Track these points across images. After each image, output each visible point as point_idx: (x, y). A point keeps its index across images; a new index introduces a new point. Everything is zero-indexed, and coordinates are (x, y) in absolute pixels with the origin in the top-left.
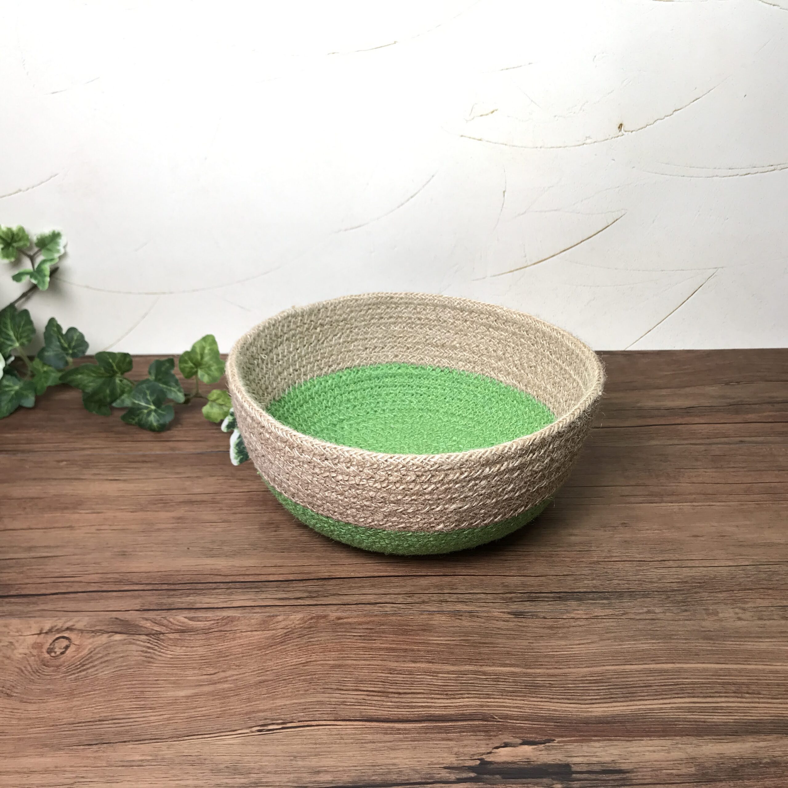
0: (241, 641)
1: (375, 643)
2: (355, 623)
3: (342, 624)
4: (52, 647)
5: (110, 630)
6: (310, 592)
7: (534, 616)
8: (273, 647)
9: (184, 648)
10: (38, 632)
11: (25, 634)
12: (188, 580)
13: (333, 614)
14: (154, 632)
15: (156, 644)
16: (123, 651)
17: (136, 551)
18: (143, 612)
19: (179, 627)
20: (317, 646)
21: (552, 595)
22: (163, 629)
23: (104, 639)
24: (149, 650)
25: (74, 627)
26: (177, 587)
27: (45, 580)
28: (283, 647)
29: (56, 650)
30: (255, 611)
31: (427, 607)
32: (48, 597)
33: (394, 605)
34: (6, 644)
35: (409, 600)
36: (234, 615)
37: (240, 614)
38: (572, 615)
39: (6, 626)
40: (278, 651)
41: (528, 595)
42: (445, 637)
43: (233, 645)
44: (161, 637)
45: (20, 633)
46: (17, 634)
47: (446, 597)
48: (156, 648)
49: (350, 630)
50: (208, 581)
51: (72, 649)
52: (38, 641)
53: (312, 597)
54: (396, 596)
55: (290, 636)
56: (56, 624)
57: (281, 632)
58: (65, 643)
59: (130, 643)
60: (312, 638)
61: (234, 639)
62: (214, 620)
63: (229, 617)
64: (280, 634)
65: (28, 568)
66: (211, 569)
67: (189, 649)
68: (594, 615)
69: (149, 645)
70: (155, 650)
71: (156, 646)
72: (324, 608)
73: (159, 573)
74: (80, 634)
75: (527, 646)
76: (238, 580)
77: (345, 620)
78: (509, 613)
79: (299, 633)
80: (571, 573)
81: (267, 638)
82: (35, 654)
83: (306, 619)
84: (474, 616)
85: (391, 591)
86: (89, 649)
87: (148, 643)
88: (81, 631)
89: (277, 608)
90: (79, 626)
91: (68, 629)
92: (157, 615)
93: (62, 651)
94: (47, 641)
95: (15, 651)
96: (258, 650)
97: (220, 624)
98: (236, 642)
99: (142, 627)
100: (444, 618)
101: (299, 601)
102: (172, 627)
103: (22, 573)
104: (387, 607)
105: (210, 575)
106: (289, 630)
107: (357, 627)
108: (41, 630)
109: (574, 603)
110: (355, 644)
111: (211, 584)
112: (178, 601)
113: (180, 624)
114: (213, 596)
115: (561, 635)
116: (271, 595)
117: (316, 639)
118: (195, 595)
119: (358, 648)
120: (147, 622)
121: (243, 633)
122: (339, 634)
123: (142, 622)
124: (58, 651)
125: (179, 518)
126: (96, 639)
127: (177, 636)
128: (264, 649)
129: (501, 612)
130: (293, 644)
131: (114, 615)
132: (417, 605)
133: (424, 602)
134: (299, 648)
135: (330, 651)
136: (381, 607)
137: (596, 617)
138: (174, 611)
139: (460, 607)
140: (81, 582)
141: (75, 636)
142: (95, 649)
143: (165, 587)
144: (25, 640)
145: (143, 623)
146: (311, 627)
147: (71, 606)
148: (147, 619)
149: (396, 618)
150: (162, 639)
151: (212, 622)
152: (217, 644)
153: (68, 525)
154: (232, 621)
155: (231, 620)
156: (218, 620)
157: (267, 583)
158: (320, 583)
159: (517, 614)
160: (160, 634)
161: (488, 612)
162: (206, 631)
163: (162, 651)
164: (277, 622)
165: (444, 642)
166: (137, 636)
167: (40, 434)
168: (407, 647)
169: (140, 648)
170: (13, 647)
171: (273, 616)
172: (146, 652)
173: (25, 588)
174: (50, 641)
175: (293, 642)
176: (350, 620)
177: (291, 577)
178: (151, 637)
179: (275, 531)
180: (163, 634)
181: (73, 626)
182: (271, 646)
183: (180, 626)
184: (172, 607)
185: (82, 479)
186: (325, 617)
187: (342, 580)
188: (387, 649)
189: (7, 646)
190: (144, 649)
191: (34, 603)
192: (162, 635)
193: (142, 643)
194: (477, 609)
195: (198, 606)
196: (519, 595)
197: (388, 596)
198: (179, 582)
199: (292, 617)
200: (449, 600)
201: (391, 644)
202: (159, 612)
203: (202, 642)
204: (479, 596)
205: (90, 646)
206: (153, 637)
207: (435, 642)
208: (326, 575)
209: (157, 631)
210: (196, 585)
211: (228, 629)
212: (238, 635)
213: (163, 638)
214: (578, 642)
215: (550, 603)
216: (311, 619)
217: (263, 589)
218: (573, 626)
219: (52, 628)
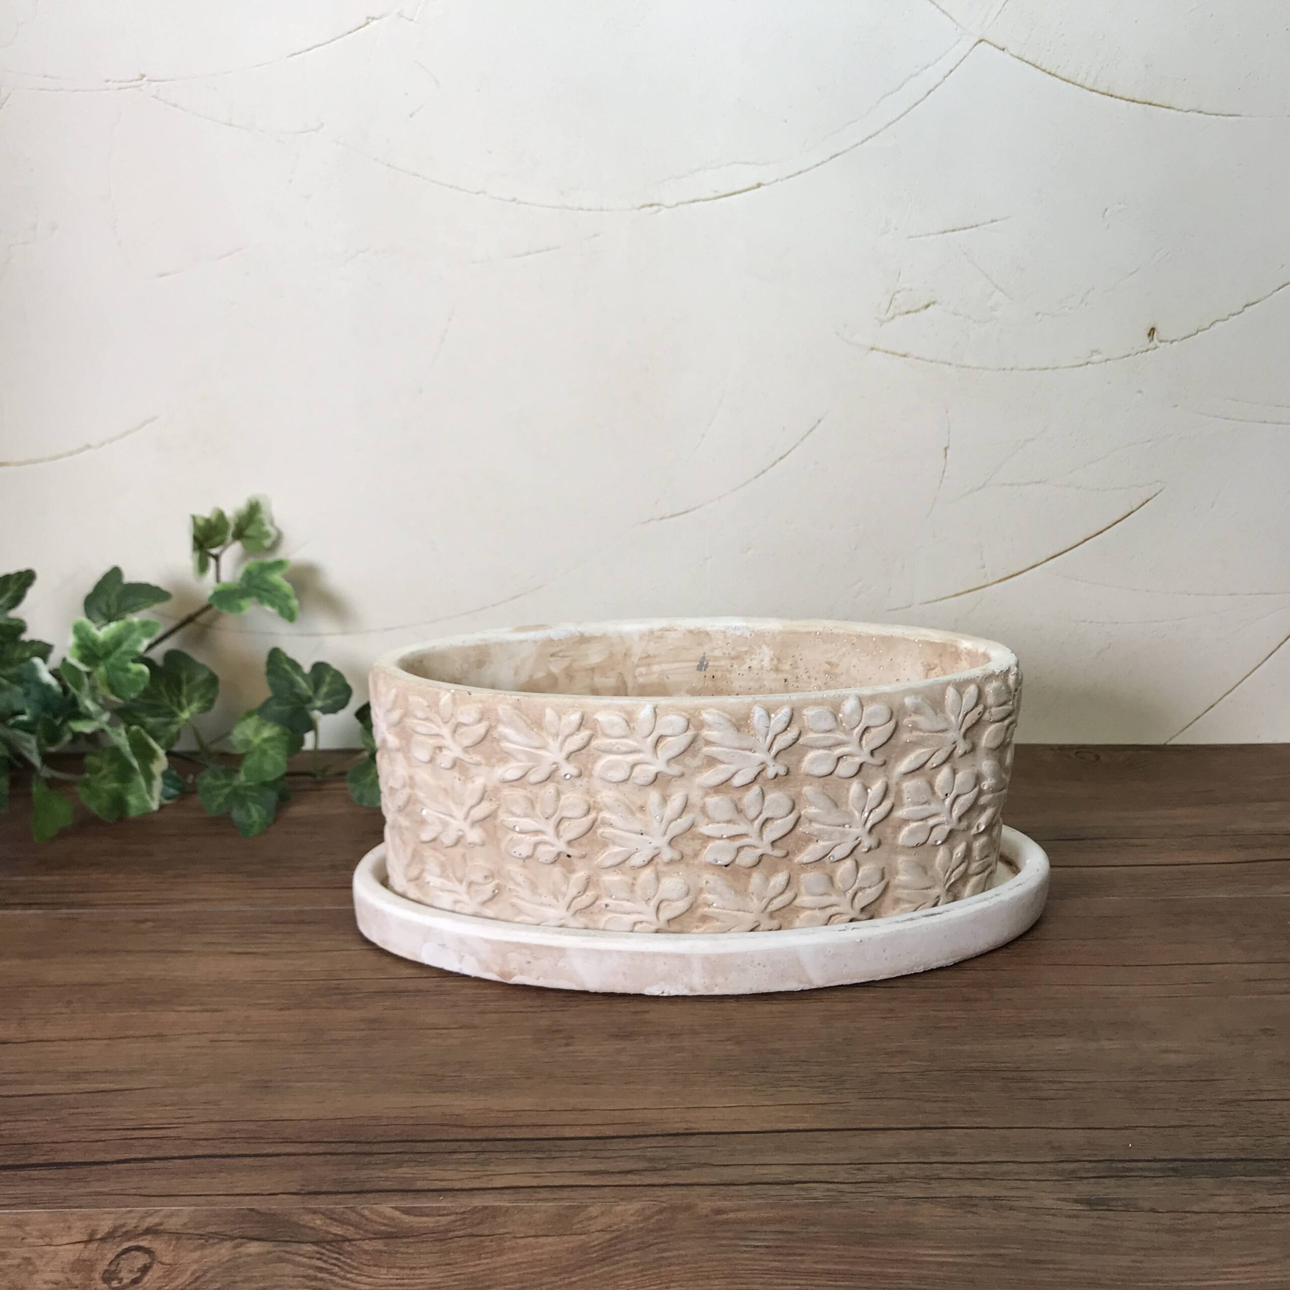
0: (517, 1257)
1: (802, 1262)
2: (753, 1221)
3: (726, 1222)
4: (113, 1268)
5: (236, 1233)
6: (651, 1160)
7: (1129, 1206)
8: (585, 1270)
9: (396, 1271)
10: (86, 1238)
11: (58, 1241)
12: (397, 1135)
13: (705, 1201)
14: (330, 1237)
15: (334, 1261)
16: (264, 1278)
17: (288, 1081)
18: (307, 1197)
19: (383, 1228)
20: (678, 1268)
21: (1158, 1165)
22: (350, 1232)
23: (224, 1251)
24: (320, 1275)
25: (161, 1228)
26: (375, 1148)
27: (103, 1135)
28: (606, 1269)
29: (121, 1275)
30: (541, 1196)
31: (901, 1190)
32: (109, 1167)
33: (830, 1186)
34: (16, 1262)
35: (861, 1176)
36: (495, 1204)
37: (510, 1201)
38: (1211, 1206)
39: (19, 1225)
40: (595, 1277)
41: (1107, 1164)
42: (947, 1248)
43: (497, 1265)
44: (347, 1247)
45: (47, 1240)
46: (41, 1242)
47: (938, 1169)
48: (336, 1269)
49: (746, 1235)
50: (438, 1137)
51: (156, 1271)
52: (86, 1255)
53: (655, 1170)
54: (832, 1168)
55: (619, 1246)
56: (123, 1221)
57: (597, 1239)
58: (141, 1260)
59: (281, 1260)
60: (665, 1250)
61: (501, 1252)
62: (457, 1214)
63: (486, 1208)
64: (596, 1243)
65: (72, 1111)
66: (444, 1115)
67: (407, 1272)
68: (1258, 1205)
69: (320, 1264)
70: (335, 1274)
71: (335, 1265)
72: (684, 1191)
73: (338, 1122)
74: (174, 1242)
75: (1129, 1267)
76: (500, 1136)
77: (732, 1215)
78: (1076, 1201)
79: (636, 1241)
80: (1186, 1123)
81: (571, 1251)
82: (77, 1283)
83: (648, 1212)
84: (1002, 1206)
85: (821, 1158)
86: (193, 1274)
87: (319, 1259)
88: (177, 1235)
89: (587, 1191)
90: (173, 1224)
91: (148, 1231)
92: (336, 1204)
93: (133, 1276)
94: (103, 1257)
95: (35, 1277)
96: (554, 1275)
97: (467, 1222)
98: (505, 1258)
99: (304, 1226)
100: (939, 1211)
101: (630, 1176)
102: (369, 1228)
103: (57, 1121)
104: (815, 1189)
105: (441, 1125)
106: (615, 1234)
107: (759, 1228)
108: (93, 1233)
109: (1207, 1182)
110: (761, 1262)
111: (444, 1144)
112: (379, 1175)
113: (386, 1221)
114: (451, 1167)
115: (1197, 1246)
116: (571, 1165)
117: (676, 1253)
118: (413, 1164)
119: (768, 1271)
120: (315, 1216)
121: (518, 1241)
122: (723, 1242)
123: (303, 1217)
124: (127, 1277)
125: (374, 1021)
126: (207, 1252)
127: (379, 1245)
128: (567, 1272)
129: (1058, 1199)
130: (627, 1262)
131: (247, 1203)
132: (878, 1185)
133: (891, 1180)
134: (642, 1271)
135: (708, 1278)
136: (802, 1189)
137: (1263, 1210)
138: (372, 1195)
139: (969, 1189)
140: (179, 1138)
141: (163, 1246)
142: (205, 1272)
143: (352, 1148)
144: (56, 1253)
145: (307, 1219)
146: (662, 1229)
147: (157, 1184)
148: (314, 1212)
149: (839, 1211)
150: (348, 1252)
151: (452, 1218)
152: (465, 1261)
153: (155, 1032)
154: (494, 1217)
155: (492, 1213)
156: (463, 1213)
157: (559, 1143)
158: (672, 1142)
159: (1093, 1203)
160: (344, 1241)
161: (1029, 1198)
162: (441, 1236)
163: (349, 1276)
164: (590, 1219)
165: (951, 1260)
166: (295, 1246)
167: (106, 876)
168: (873, 1269)
169: (301, 1271)
170: (30, 1268)
171: (579, 1207)
172: (316, 1279)
173: (63, 1150)
174: (111, 1256)
175: (627, 1259)
176: (741, 1215)
177: (608, 1131)
178: (324, 1248)
179: (567, 1045)
180: (349, 1240)
181: (161, 1224)
182: (581, 1267)
183: (385, 1225)
184: (367, 1187)
185: (183, 952)
186: (689, 1208)
187: (714, 1136)
188: (828, 1273)
189: (19, 1266)
190: (311, 1272)
191: (80, 1180)
192: (347, 1243)
193: (305, 1260)
194: (1004, 1193)
195: (420, 1185)
196: (1089, 1165)
197: (816, 1168)
198: (379, 1139)
199: (619, 1208)
200: (944, 1176)
201: (835, 1263)
202: (340, 1196)
203: (431, 1259)
204: (1004, 1168)
205: (195, 1267)
206: (328, 1247)
207: (930, 1259)
208: (681, 1127)
209: (335, 1235)
210: (413, 1144)
211: (486, 1233)
212: (508, 1244)
213: (349, 1249)
214: (1239, 1260)
215: (1157, 1180)
216: (661, 1211)
217: (554, 1154)
218: (1221, 1228)
219: (115, 1229)
